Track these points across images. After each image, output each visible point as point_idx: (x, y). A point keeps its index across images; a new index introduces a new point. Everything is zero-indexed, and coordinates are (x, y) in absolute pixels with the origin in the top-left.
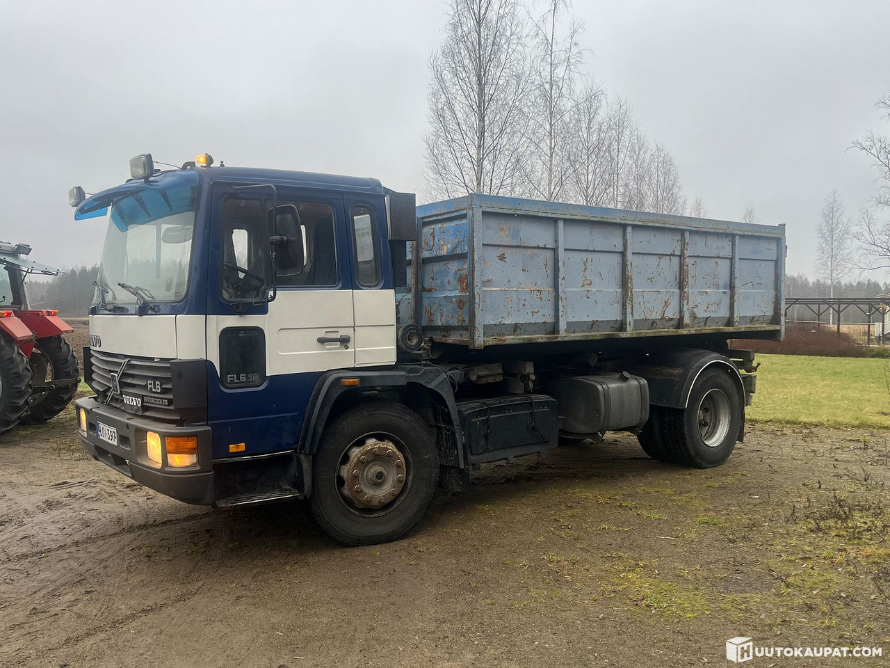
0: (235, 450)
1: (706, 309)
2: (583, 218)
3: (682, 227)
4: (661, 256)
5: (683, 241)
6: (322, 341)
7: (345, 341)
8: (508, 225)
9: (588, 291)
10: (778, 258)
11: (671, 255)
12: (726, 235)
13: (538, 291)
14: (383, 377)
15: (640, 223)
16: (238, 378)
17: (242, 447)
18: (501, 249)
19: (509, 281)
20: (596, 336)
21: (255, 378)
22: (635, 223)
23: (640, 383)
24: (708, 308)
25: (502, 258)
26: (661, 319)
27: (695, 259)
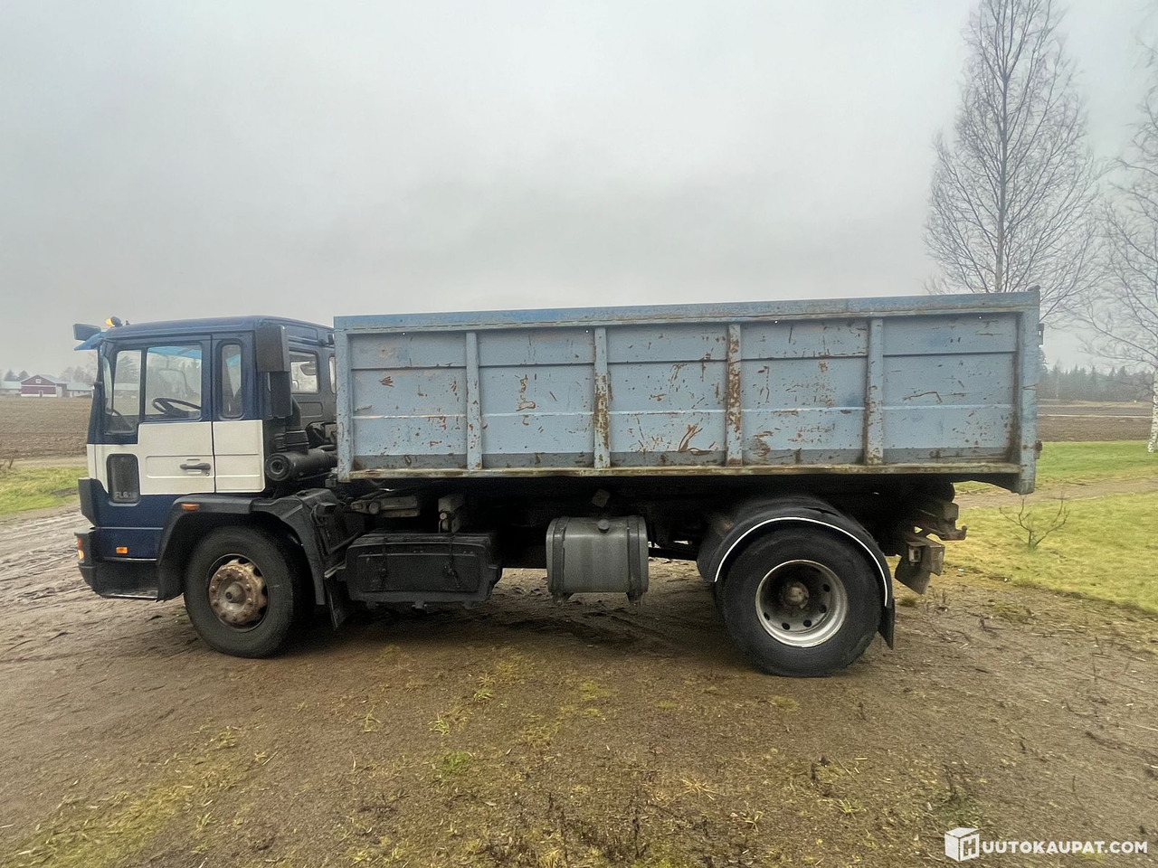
0: (120, 552)
1: (795, 437)
2: (507, 326)
3: (724, 319)
4: (679, 364)
5: (728, 339)
6: (185, 468)
7: (205, 468)
8: (390, 346)
9: (527, 416)
10: (1018, 348)
11: (702, 361)
12: (850, 321)
13: (441, 418)
14: (223, 504)
15: (620, 323)
16: (122, 495)
17: (125, 550)
18: (385, 372)
19: (397, 408)
20: (532, 472)
21: (135, 496)
22: (609, 323)
23: (628, 536)
24: (800, 436)
25: (387, 382)
26: (680, 452)
27: (766, 363)
